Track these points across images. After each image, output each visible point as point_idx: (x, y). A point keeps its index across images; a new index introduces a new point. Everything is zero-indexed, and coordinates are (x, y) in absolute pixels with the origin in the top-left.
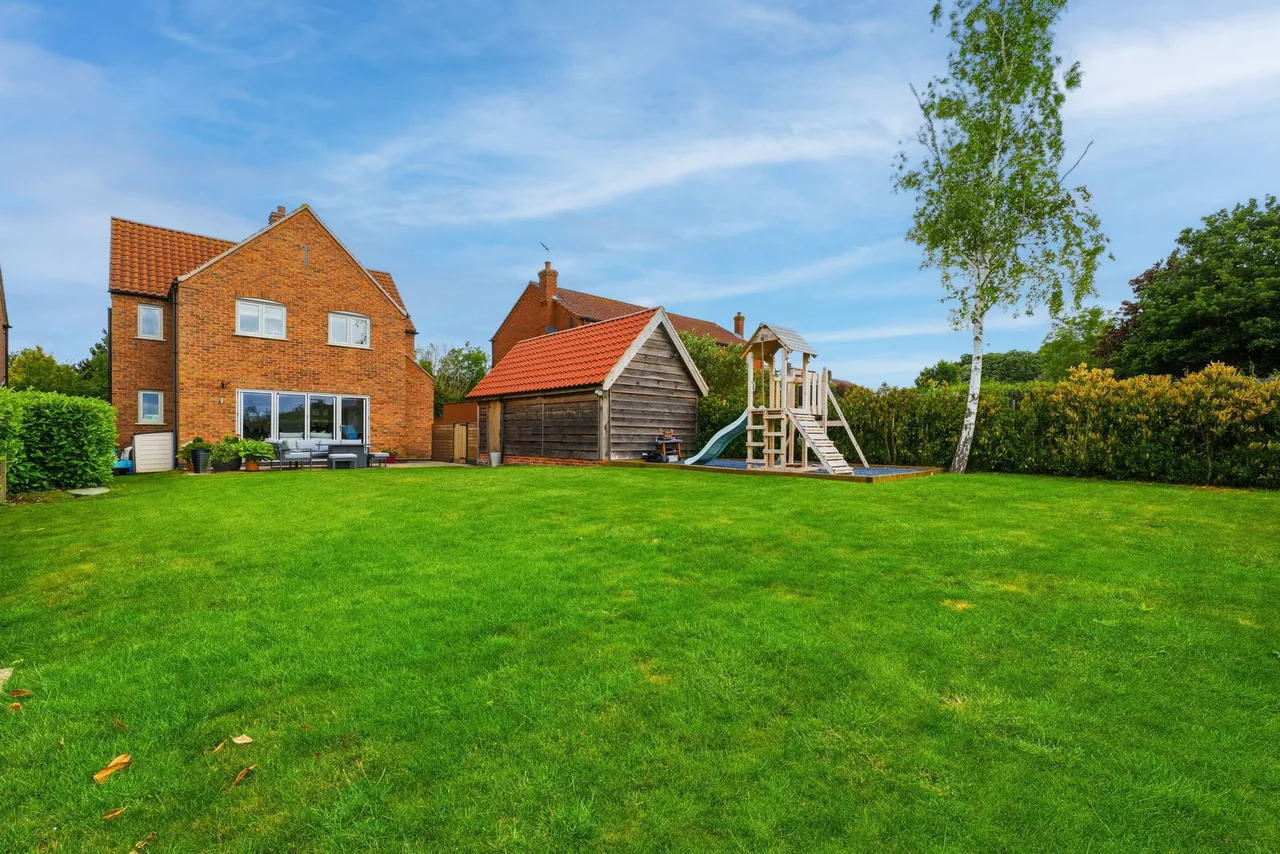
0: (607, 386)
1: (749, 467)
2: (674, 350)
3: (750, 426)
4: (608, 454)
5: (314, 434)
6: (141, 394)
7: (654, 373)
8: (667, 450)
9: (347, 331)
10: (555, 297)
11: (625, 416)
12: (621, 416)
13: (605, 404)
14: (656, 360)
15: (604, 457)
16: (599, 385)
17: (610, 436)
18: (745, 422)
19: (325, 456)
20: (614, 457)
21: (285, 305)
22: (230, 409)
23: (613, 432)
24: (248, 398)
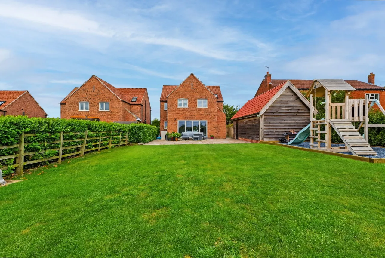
0: (261, 113)
1: (311, 148)
2: (297, 97)
3: (311, 128)
4: (263, 139)
5: (194, 131)
6: (165, 122)
7: (286, 107)
8: (289, 138)
9: (202, 104)
10: (271, 83)
11: (271, 124)
12: (269, 124)
13: (261, 120)
14: (287, 102)
15: (261, 140)
16: (258, 113)
17: (263, 132)
18: (310, 127)
19: (192, 137)
20: (265, 140)
21: (188, 99)
22: (176, 125)
23: (264, 130)
24: (180, 122)
